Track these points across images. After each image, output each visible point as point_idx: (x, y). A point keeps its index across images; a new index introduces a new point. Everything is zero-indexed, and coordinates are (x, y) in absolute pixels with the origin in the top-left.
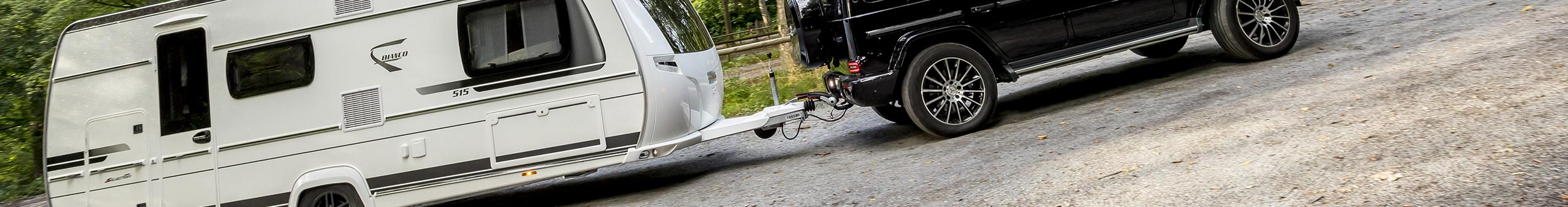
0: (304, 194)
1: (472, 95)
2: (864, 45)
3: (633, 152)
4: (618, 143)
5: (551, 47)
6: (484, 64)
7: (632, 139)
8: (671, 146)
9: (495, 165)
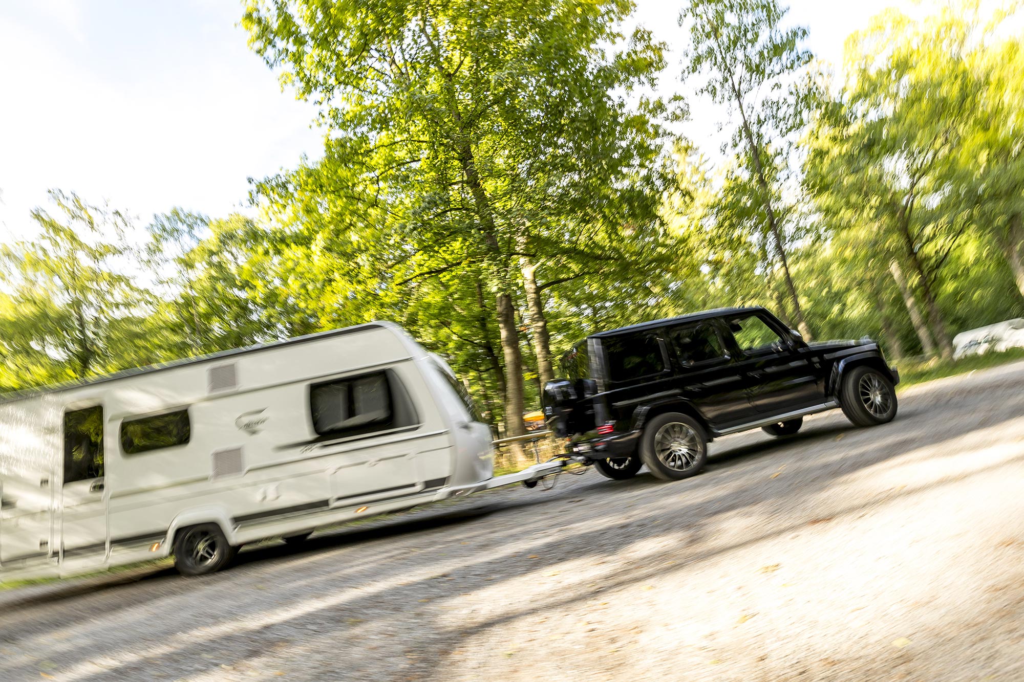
0: (179, 531)
1: (316, 450)
2: (613, 413)
3: (442, 492)
4: (431, 485)
5: (379, 414)
6: (327, 428)
7: (441, 482)
8: (469, 489)
9: (334, 505)
